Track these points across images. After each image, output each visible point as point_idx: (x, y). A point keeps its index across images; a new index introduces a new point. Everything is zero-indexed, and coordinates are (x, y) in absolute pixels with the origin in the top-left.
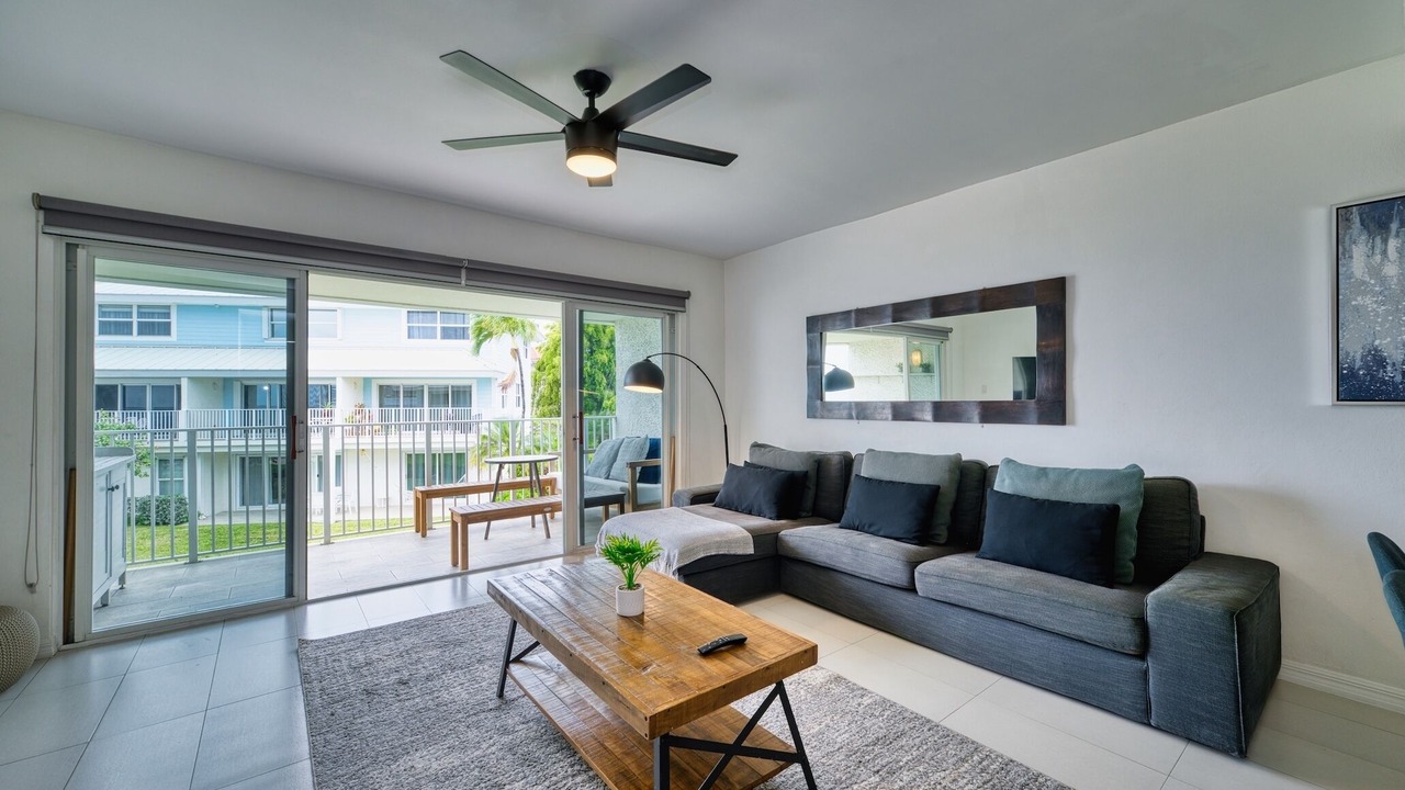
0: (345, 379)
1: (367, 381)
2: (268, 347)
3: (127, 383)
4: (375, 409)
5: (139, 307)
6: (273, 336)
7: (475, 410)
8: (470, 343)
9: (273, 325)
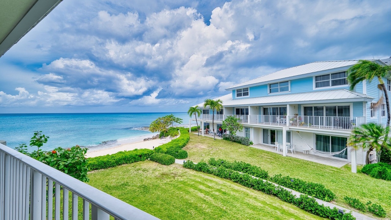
0: (290, 105)
1: (299, 106)
2: (269, 96)
3: (241, 108)
4: (303, 116)
5: (243, 89)
6: (271, 93)
7: (352, 117)
8: (348, 86)
9: (270, 89)
